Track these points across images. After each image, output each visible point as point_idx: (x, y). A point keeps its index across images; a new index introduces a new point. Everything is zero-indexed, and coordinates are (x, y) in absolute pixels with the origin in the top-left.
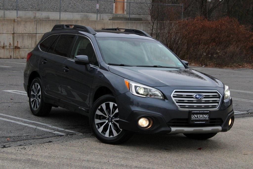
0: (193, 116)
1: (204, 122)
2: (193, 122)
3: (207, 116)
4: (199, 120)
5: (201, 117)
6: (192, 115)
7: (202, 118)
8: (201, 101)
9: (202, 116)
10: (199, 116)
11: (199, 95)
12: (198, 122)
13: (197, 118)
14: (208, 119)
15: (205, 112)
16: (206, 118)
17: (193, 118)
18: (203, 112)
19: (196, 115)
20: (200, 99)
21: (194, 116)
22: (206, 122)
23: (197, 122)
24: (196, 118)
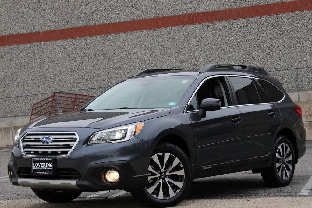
0: (35, 165)
1: (48, 173)
2: (35, 173)
3: (51, 165)
4: (43, 169)
5: (44, 166)
6: (34, 163)
7: (46, 167)
8: (48, 145)
9: (46, 165)
10: (41, 165)
11: (46, 138)
12: (41, 173)
13: (40, 167)
14: (52, 169)
15: (47, 159)
16: (50, 167)
17: (36, 167)
18: (45, 159)
19: (39, 163)
20: (46, 143)
21: (37, 164)
22: (50, 173)
23: (39, 173)
24: (38, 167)
